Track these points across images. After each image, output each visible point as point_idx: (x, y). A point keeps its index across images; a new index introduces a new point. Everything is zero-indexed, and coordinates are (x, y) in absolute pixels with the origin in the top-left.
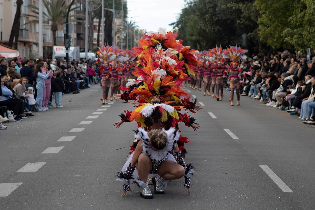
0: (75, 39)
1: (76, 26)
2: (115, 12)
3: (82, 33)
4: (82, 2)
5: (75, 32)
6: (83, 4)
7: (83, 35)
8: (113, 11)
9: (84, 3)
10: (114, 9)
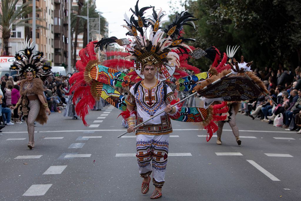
0: (52, 54)
1: (53, 41)
2: (90, 19)
3: (60, 48)
4: (60, 16)
5: (52, 47)
6: (60, 18)
7: (61, 50)
8: (87, 18)
9: (62, 18)
10: (88, 17)
